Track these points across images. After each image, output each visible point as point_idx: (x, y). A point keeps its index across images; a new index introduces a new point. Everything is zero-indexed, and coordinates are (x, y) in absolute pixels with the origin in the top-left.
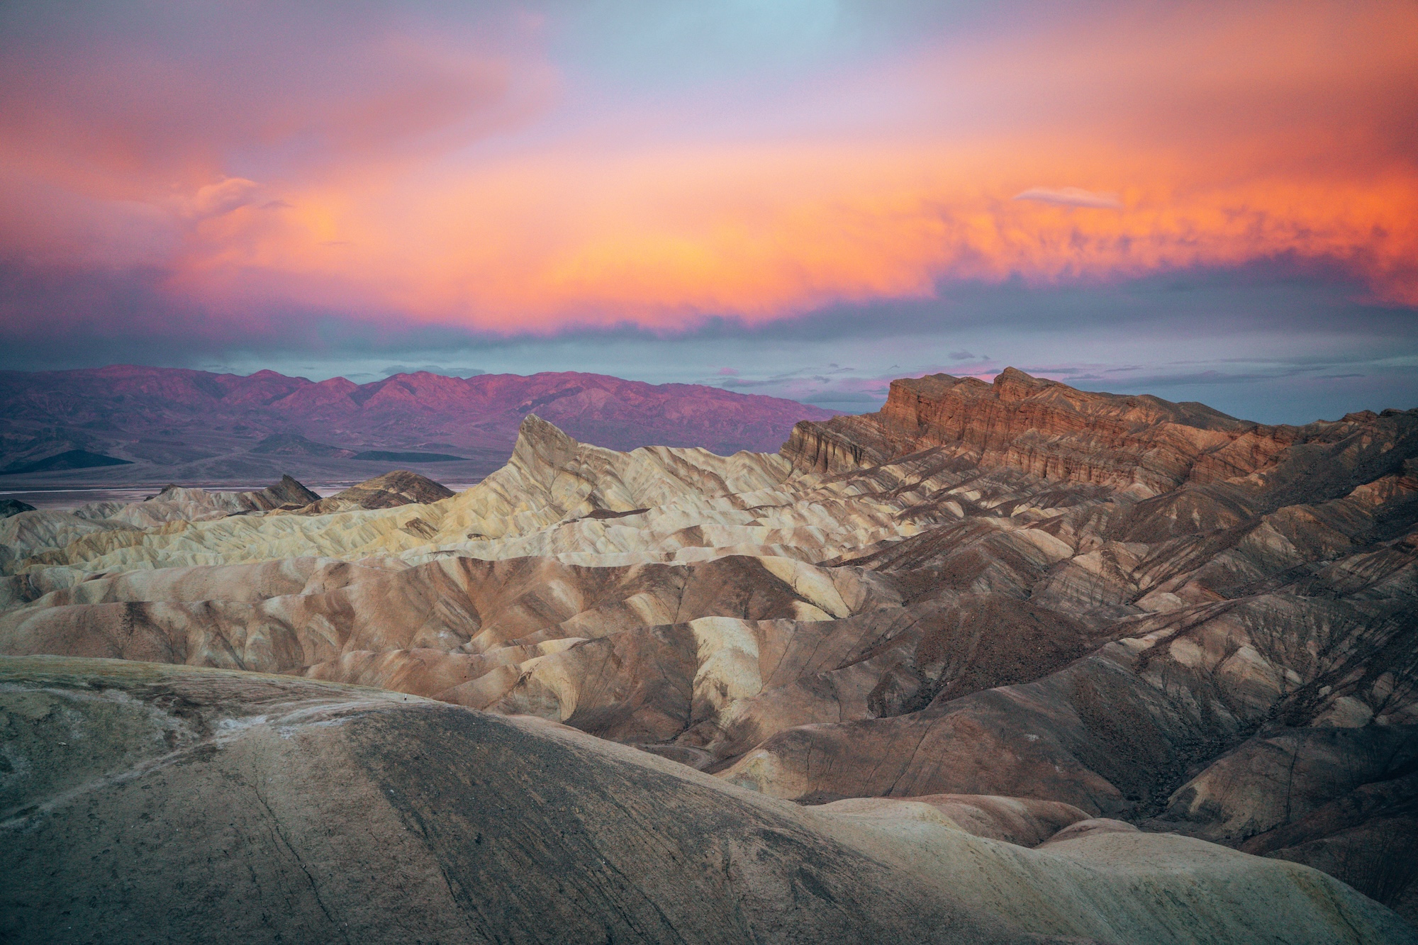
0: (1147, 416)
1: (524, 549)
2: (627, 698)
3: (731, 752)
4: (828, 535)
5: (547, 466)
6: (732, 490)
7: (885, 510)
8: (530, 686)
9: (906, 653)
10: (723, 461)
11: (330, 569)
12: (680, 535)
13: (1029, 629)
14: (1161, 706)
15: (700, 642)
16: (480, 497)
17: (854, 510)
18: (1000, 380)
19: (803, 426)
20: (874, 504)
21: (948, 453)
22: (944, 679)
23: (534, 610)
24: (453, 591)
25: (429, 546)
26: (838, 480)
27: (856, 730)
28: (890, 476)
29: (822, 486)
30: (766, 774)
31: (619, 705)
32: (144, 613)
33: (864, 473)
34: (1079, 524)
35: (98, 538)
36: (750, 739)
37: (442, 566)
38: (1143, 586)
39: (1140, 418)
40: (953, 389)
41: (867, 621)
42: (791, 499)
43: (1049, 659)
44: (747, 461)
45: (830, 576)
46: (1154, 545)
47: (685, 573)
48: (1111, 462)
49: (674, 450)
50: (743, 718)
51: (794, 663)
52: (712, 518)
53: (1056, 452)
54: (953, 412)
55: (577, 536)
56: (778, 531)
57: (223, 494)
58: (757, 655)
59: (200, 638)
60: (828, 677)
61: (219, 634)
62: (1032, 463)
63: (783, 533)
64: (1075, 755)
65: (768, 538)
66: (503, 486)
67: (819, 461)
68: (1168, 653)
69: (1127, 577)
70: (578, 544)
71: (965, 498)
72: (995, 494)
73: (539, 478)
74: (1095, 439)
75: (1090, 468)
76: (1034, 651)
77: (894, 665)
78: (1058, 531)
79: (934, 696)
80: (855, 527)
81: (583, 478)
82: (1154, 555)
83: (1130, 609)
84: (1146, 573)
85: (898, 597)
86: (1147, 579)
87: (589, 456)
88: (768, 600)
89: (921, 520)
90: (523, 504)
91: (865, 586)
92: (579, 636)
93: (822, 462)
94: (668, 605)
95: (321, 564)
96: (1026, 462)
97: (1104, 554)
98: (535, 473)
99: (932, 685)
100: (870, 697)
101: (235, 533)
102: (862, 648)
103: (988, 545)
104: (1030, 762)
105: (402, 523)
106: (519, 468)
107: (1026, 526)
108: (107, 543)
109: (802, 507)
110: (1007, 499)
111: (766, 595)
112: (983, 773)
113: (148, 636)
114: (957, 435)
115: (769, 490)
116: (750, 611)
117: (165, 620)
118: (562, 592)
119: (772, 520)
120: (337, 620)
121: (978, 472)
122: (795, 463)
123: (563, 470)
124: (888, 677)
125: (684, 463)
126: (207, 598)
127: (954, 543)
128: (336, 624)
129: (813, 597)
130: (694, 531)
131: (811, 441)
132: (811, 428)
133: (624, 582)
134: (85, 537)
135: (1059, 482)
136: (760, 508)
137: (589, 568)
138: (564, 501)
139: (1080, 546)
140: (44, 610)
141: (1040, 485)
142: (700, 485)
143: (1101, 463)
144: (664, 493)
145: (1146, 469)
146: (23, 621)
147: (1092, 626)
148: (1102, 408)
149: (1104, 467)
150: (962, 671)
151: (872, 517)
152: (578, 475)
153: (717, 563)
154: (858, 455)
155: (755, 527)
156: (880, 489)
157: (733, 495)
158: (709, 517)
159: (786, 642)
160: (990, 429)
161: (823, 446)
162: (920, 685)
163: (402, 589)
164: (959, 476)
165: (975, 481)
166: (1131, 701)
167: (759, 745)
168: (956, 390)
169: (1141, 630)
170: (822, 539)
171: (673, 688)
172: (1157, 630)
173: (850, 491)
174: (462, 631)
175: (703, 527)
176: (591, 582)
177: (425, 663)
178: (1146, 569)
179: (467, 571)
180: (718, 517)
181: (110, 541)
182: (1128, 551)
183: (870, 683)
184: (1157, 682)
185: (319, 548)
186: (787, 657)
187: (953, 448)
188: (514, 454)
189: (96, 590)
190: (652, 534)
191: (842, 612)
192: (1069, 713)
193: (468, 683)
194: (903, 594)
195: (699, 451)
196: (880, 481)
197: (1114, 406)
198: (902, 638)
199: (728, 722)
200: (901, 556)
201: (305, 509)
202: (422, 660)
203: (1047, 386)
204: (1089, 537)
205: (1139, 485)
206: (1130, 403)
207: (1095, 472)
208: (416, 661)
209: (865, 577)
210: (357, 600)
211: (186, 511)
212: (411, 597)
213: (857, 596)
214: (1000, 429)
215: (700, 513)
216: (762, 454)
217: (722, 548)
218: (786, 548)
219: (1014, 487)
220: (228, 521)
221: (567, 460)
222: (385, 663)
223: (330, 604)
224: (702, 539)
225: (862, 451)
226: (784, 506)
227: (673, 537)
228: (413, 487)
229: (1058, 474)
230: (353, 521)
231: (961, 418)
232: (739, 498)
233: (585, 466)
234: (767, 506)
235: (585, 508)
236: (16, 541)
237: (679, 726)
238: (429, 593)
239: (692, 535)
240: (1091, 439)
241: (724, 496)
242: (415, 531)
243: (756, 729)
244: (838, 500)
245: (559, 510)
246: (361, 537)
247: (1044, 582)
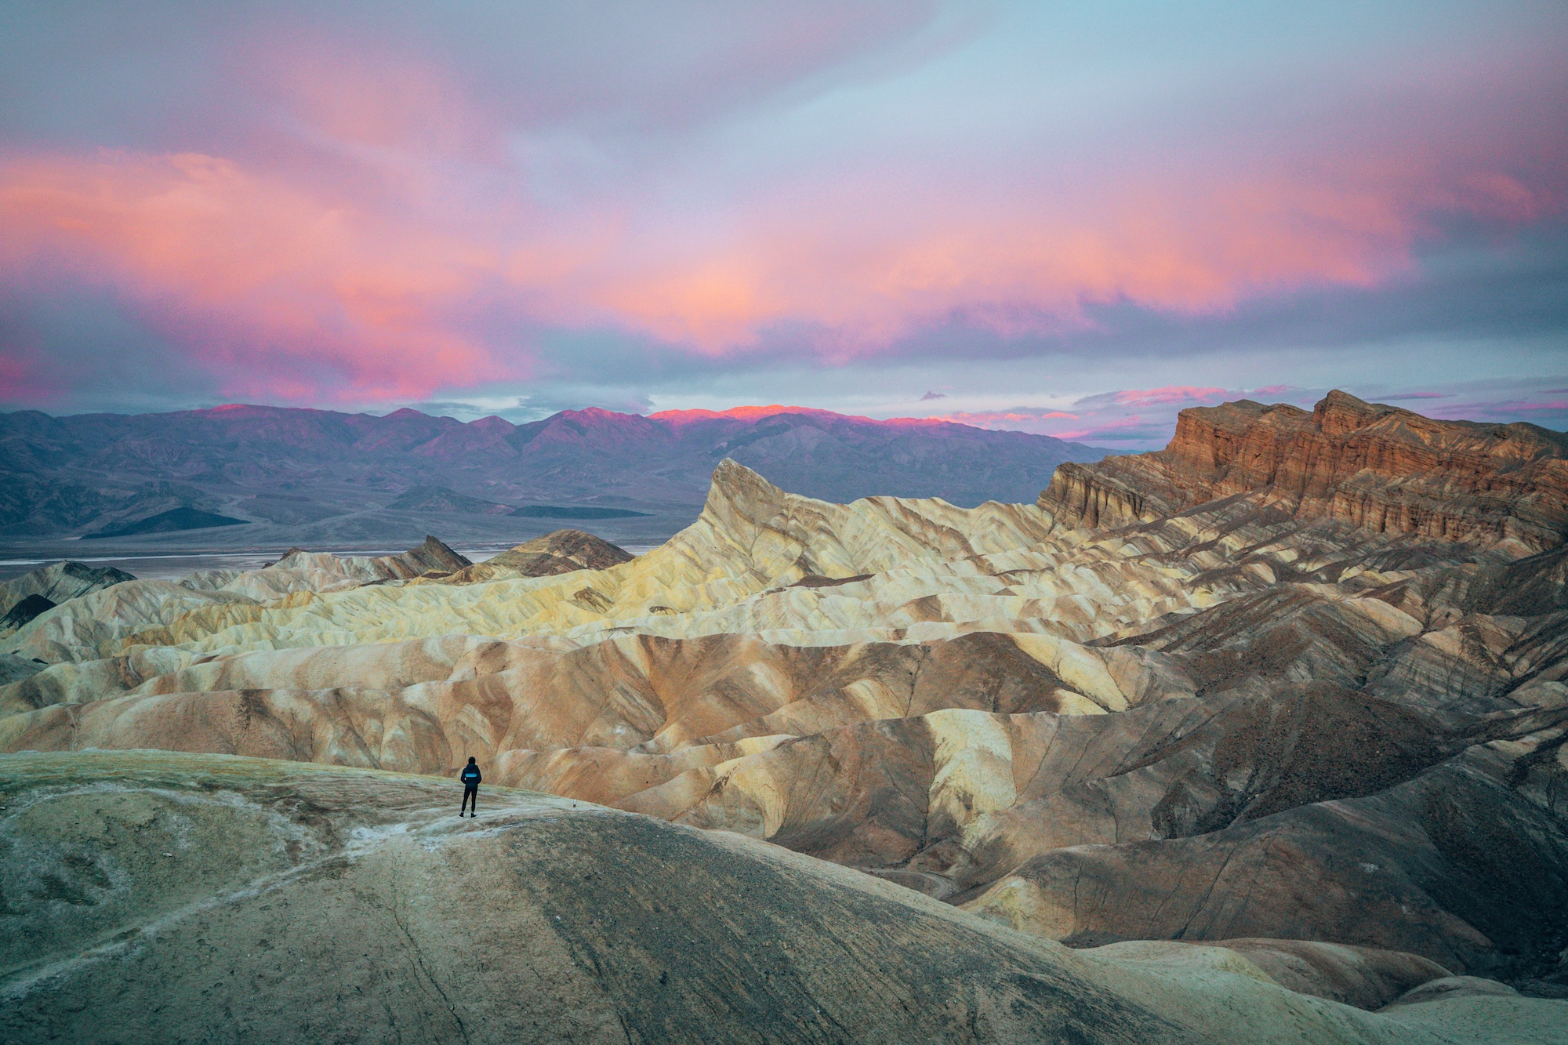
0: (1522, 450)
1: (719, 624)
2: (846, 811)
3: (980, 879)
4: (1099, 606)
5: (746, 523)
6: (977, 550)
7: (1172, 574)
8: (726, 794)
9: (1202, 756)
10: (966, 515)
11: (482, 650)
12: (913, 607)
13: (1364, 727)
14: (1546, 830)
15: (938, 741)
16: (664, 562)
17: (1133, 575)
18: (1322, 408)
19: (1068, 470)
20: (1159, 567)
21: (1255, 501)
22: (1251, 790)
23: (732, 700)
24: (633, 677)
25: (604, 622)
26: (1112, 537)
27: (1136, 853)
28: (1179, 533)
29: (1091, 544)
30: (1022, 907)
31: (835, 819)
32: (262, 702)
33: (1145, 528)
34: (1430, 592)
35: (209, 612)
36: (1002, 863)
37: (619, 646)
38: (1518, 673)
39: (1511, 453)
40: (1260, 420)
41: (1151, 716)
42: (1052, 562)
43: (1392, 767)
44: (996, 514)
45: (1103, 659)
46: (1533, 619)
47: (919, 654)
48: (1473, 511)
49: (904, 502)
50: (993, 837)
51: (1056, 768)
52: (952, 585)
53: (1399, 499)
54: (1260, 448)
55: (784, 608)
56: (1035, 602)
57: (355, 559)
58: (1009, 756)
59: (328, 733)
60: (1101, 786)
61: (350, 729)
62: (1366, 514)
63: (1042, 604)
64: (1428, 892)
65: (1023, 611)
66: (692, 547)
67: (1088, 513)
68: (1554, 760)
69: (1496, 661)
70: (785, 619)
71: (1277, 558)
72: (1316, 554)
73: (737, 537)
74: (1451, 481)
75: (1444, 518)
76: (1373, 756)
77: (1186, 771)
78: (1401, 601)
79: (1239, 811)
80: (1134, 595)
81: (791, 537)
82: (1535, 632)
83: (1501, 702)
84: (1522, 656)
85: (1191, 685)
86: (1525, 663)
87: (797, 510)
88: (1023, 689)
89: (1219, 586)
90: (717, 569)
91: (1149, 671)
92: (786, 733)
93: (1091, 514)
94: (898, 694)
95: (473, 643)
96: (1357, 511)
97: (1464, 630)
98: (732, 531)
99: (1235, 798)
100: (1155, 813)
101: (370, 606)
102: (1145, 750)
103: (1306, 618)
104: (1367, 899)
105: (570, 594)
106: (712, 525)
107: (1358, 595)
108: (219, 618)
109: (1066, 571)
110: (1332, 559)
111: (1022, 683)
112: (1303, 913)
113: (267, 731)
114: (1266, 479)
115: (1024, 551)
116: (1001, 702)
117: (288, 711)
118: (765, 678)
119: (1028, 589)
120: (492, 711)
121: (1294, 526)
122: (1058, 515)
123: (766, 527)
124: (1179, 786)
125: (917, 517)
126: (337, 684)
127: (1264, 617)
128: (490, 717)
129: (1081, 684)
130: (930, 602)
131: (1077, 488)
132: (1076, 472)
133: (843, 665)
134: (194, 611)
135: (1403, 538)
136: (1013, 572)
137: (799, 649)
138: (768, 565)
139: (1432, 619)
140: (146, 700)
141: (1377, 541)
142: (936, 545)
143: (1460, 513)
144: (892, 555)
145: (1521, 519)
146: (122, 711)
147: (1449, 724)
148: (1460, 441)
149: (1463, 518)
150: (1275, 781)
151: (1156, 584)
152: (784, 533)
153: (959, 642)
154: (1138, 506)
155: (1007, 597)
156: (1166, 548)
157: (979, 557)
158: (948, 584)
159: (1047, 742)
160: (1309, 470)
161: (1093, 494)
162: (1220, 797)
163: (570, 674)
164: (1269, 531)
165: (1290, 538)
166: (1505, 823)
167: (1014, 871)
168: (1265, 420)
169: (1517, 729)
170: (1091, 612)
171: (904, 798)
172: (1539, 730)
173: (1128, 551)
174: (642, 726)
175: (940, 597)
176: (800, 666)
177: (598, 766)
178: (1522, 650)
179: (649, 652)
180: (961, 585)
181: (223, 616)
182: (1497, 627)
183: (1155, 795)
184: (1540, 798)
185: (470, 624)
186: (1048, 760)
187: (1261, 495)
188: (706, 508)
189: (206, 676)
190: (877, 606)
191: (1119, 704)
192: (1418, 835)
193: (650, 790)
194: (1197, 682)
195: (933, 500)
196: (1165, 537)
197: (1477, 438)
198: (1195, 737)
199: (974, 842)
200: (1194, 633)
201: (453, 577)
202: (595, 762)
203: (1386, 413)
204: (1444, 609)
205: (1512, 540)
206: (1499, 433)
207: (1450, 524)
208: (587, 762)
209: (1147, 660)
210: (516, 687)
211: (311, 581)
212: (582, 683)
213: (1138, 684)
214: (1323, 470)
215: (937, 580)
216: (1014, 505)
217: (965, 624)
218: (1046, 624)
219: (1343, 545)
220: (361, 592)
221: (771, 514)
222: (550, 765)
223: (483, 693)
224: (938, 611)
225: (1142, 500)
226: (1043, 571)
227: (904, 609)
228: (583, 549)
229: (1400, 526)
230: (511, 591)
231: (1271, 456)
232: (986, 560)
233: (793, 522)
234: (1021, 571)
235: (795, 574)
236: (114, 616)
237: (912, 845)
238: (603, 679)
239: (927, 607)
240: (1446, 481)
241: (968, 558)
242: (585, 603)
243: (1009, 850)
244: (1111, 562)
245: (762, 577)
246: (521, 611)
247: (1383, 667)
